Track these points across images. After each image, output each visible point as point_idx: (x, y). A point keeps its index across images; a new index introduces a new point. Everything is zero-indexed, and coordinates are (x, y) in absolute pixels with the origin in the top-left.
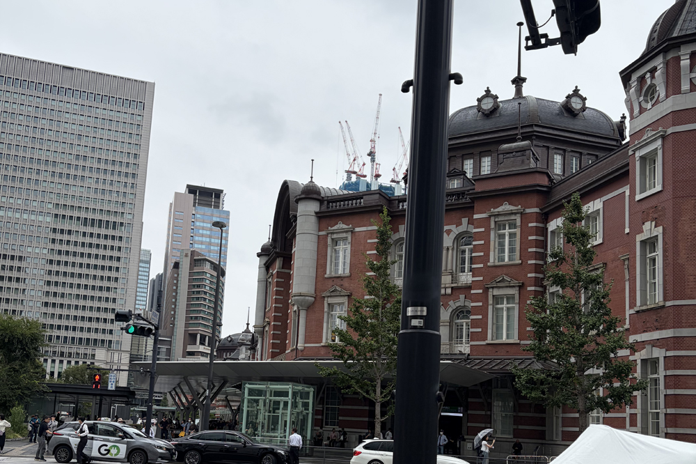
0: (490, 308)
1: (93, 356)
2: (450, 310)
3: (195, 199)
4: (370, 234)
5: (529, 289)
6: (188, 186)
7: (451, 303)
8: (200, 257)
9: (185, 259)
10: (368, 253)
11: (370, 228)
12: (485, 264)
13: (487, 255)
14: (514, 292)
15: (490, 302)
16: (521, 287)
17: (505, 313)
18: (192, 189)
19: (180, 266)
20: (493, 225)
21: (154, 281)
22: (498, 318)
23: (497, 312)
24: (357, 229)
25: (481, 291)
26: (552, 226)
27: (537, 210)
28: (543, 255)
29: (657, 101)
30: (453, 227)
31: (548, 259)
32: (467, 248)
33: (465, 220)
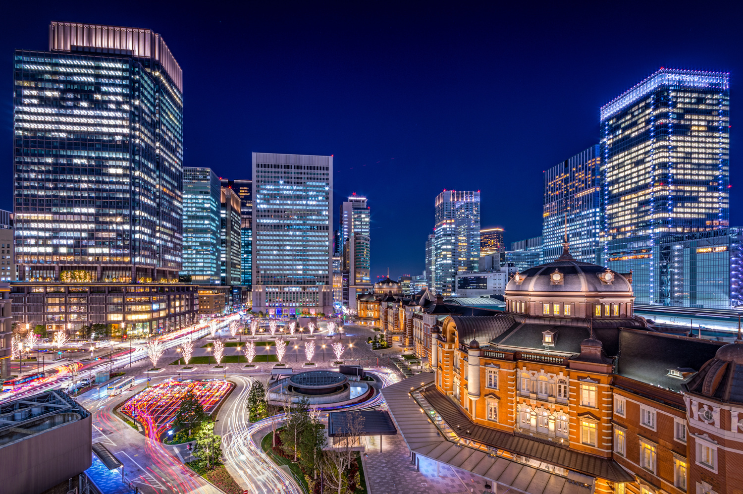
0: (581, 428)
3: (353, 204)
5: (603, 425)
7: (555, 413)
8: (359, 236)
11: (509, 371)
12: (577, 406)
13: (578, 401)
15: (581, 425)
16: (599, 423)
17: (589, 432)
19: (349, 239)
25: (575, 418)
26: (616, 396)
27: (608, 386)
28: (612, 409)
29: (713, 424)
30: (554, 375)
31: (615, 413)
32: (562, 386)
33: (561, 374)
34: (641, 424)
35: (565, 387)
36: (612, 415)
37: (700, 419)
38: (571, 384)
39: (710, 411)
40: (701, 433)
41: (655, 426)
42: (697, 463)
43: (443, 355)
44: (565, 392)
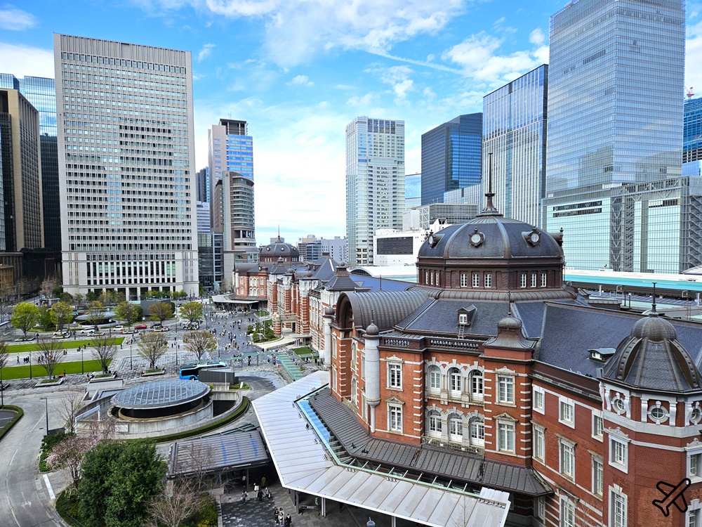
0: (497, 431)
1: (174, 255)
2: (469, 418)
3: (227, 129)
4: (415, 367)
5: (522, 424)
6: (221, 120)
7: (469, 413)
8: (236, 177)
9: (226, 178)
10: (415, 379)
11: (415, 363)
12: (493, 403)
13: (494, 397)
14: (513, 424)
15: (497, 427)
16: (517, 423)
17: (506, 434)
18: (224, 122)
19: (223, 182)
20: (497, 380)
21: (199, 174)
22: (501, 437)
23: (501, 432)
24: (406, 362)
25: (491, 419)
26: (536, 388)
27: (526, 375)
28: (530, 404)
29: (624, 415)
30: (468, 365)
31: (534, 409)
32: (478, 377)
33: (476, 363)
34: (560, 421)
35: (481, 380)
36: (530, 411)
37: (613, 410)
38: (487, 375)
39: (622, 399)
40: (614, 426)
41: (573, 422)
42: (610, 463)
43: (338, 346)
44: (481, 386)
